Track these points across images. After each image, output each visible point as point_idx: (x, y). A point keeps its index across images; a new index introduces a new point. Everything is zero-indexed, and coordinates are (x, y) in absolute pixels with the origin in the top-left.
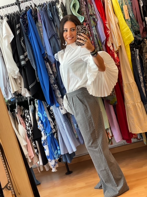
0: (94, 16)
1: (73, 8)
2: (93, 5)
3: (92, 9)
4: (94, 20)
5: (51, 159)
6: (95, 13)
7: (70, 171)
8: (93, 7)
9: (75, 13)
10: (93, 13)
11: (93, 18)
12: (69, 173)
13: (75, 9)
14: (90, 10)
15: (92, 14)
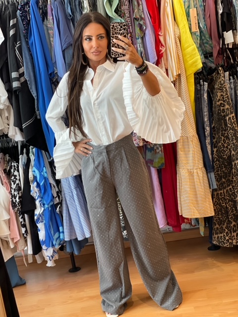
0: (141, 20)
1: (108, 4)
2: (141, 3)
3: (139, 9)
4: (141, 27)
5: (48, 246)
6: (143, 16)
7: (76, 266)
8: (141, 6)
9: (111, 13)
10: (141, 16)
11: (139, 24)
12: (75, 269)
13: (111, 5)
14: (136, 11)
15: (138, 17)
